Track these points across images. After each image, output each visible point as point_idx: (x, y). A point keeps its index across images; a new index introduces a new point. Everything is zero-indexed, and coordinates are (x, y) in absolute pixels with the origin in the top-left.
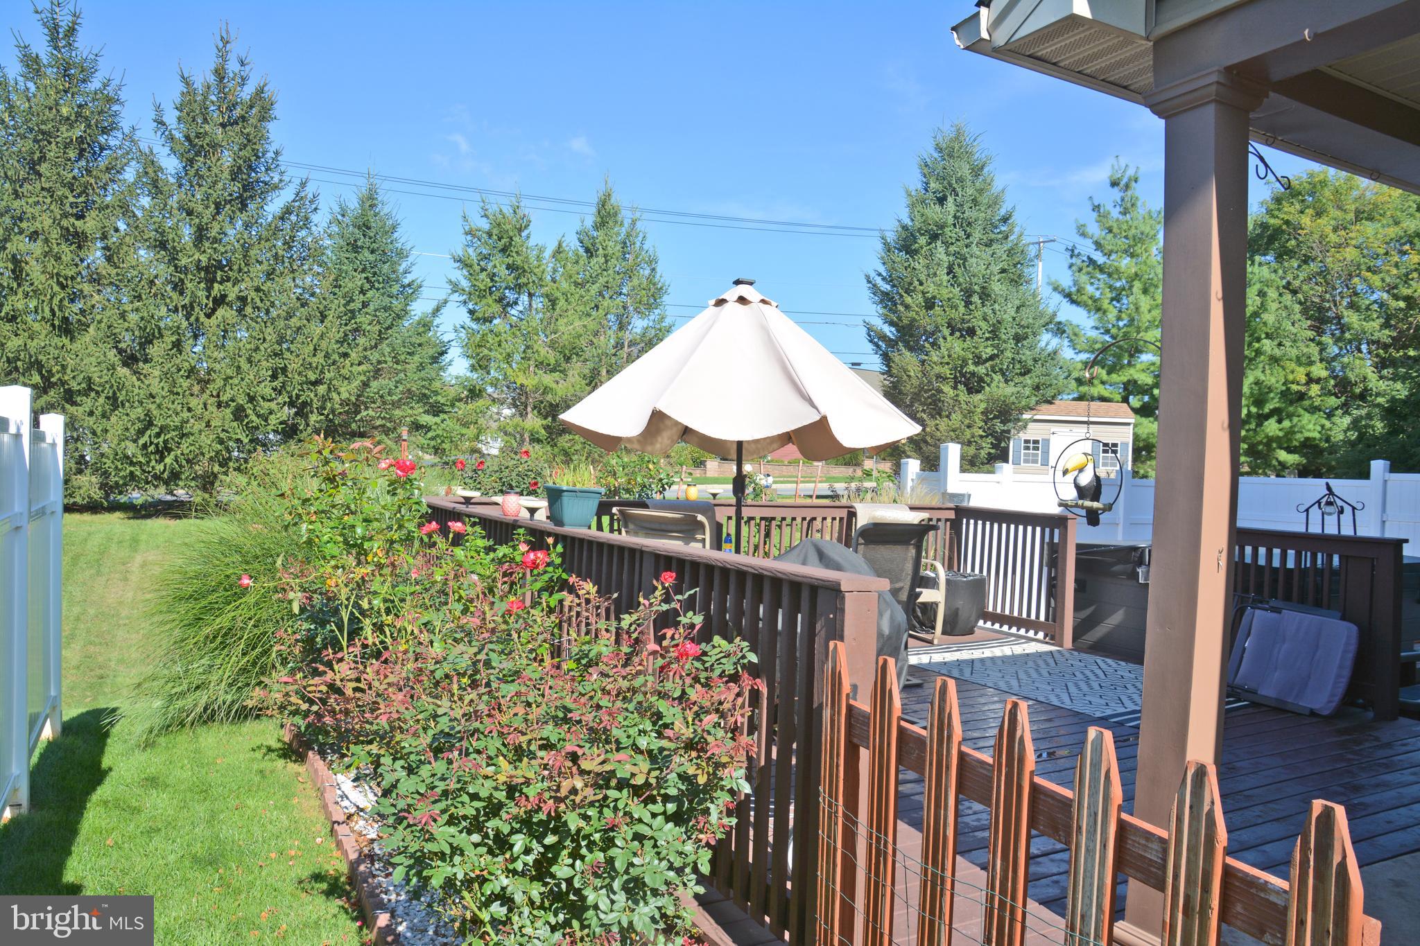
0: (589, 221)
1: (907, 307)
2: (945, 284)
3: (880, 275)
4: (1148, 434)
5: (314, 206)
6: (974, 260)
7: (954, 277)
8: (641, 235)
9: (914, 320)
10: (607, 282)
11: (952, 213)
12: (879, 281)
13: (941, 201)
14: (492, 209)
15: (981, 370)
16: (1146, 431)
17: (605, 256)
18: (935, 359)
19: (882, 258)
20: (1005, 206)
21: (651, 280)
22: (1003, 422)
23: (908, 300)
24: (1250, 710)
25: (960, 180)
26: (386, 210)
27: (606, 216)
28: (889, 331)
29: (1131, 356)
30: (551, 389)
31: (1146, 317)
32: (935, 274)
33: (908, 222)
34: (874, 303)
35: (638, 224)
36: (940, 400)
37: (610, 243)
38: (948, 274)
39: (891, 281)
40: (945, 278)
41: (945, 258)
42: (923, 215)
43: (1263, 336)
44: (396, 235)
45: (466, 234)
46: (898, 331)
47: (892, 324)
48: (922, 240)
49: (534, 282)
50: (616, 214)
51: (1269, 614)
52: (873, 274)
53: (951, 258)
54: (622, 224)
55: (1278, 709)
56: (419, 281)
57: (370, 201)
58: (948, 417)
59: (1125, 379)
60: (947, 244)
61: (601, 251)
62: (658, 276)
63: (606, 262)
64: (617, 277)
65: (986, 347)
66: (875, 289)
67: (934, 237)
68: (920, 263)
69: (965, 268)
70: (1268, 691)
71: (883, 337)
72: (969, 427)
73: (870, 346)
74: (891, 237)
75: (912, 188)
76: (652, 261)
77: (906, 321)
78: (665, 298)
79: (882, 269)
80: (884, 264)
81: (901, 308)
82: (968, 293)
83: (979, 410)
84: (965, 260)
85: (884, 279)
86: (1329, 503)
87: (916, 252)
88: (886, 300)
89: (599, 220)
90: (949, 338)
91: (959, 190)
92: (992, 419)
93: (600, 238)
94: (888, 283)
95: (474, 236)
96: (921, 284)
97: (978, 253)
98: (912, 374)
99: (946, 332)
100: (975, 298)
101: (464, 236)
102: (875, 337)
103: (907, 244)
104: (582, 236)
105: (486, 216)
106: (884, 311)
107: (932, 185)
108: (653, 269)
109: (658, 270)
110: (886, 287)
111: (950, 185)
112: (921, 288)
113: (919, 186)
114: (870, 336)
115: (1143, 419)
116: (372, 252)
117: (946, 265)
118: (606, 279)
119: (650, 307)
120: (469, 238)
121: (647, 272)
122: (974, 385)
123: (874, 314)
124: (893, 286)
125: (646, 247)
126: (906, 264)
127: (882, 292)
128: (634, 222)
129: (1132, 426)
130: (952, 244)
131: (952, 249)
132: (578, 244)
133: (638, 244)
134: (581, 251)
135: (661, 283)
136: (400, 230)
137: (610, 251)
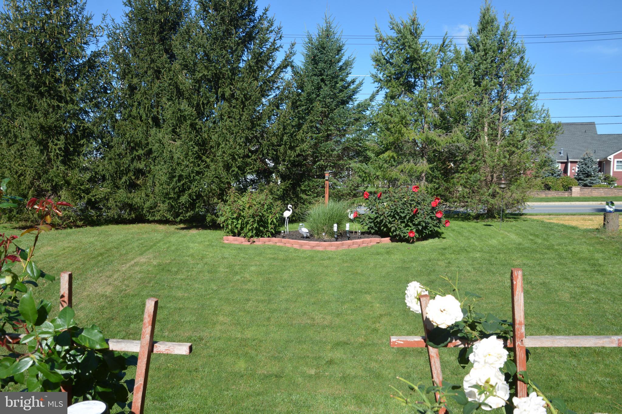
0: (475, 30)
8: (512, 34)
10: (486, 68)
17: (485, 50)
21: (520, 65)
26: (337, 37)
27: (486, 25)
30: (435, 141)
35: (509, 27)
37: (488, 41)
44: (342, 51)
45: (379, 41)
49: (423, 67)
50: (493, 22)
54: (498, 28)
57: (327, 33)
61: (481, 47)
62: (525, 61)
63: (486, 54)
64: (495, 65)
76: (521, 52)
78: (531, 76)
89: (481, 27)
93: (482, 39)
95: (383, 41)
105: (393, 28)
108: (522, 58)
109: (526, 57)
118: (485, 66)
119: (519, 84)
120: (380, 43)
121: (517, 60)
125: (515, 42)
128: (506, 26)
132: (468, 46)
133: (510, 41)
134: (470, 50)
135: (527, 66)
136: (345, 48)
137: (488, 46)
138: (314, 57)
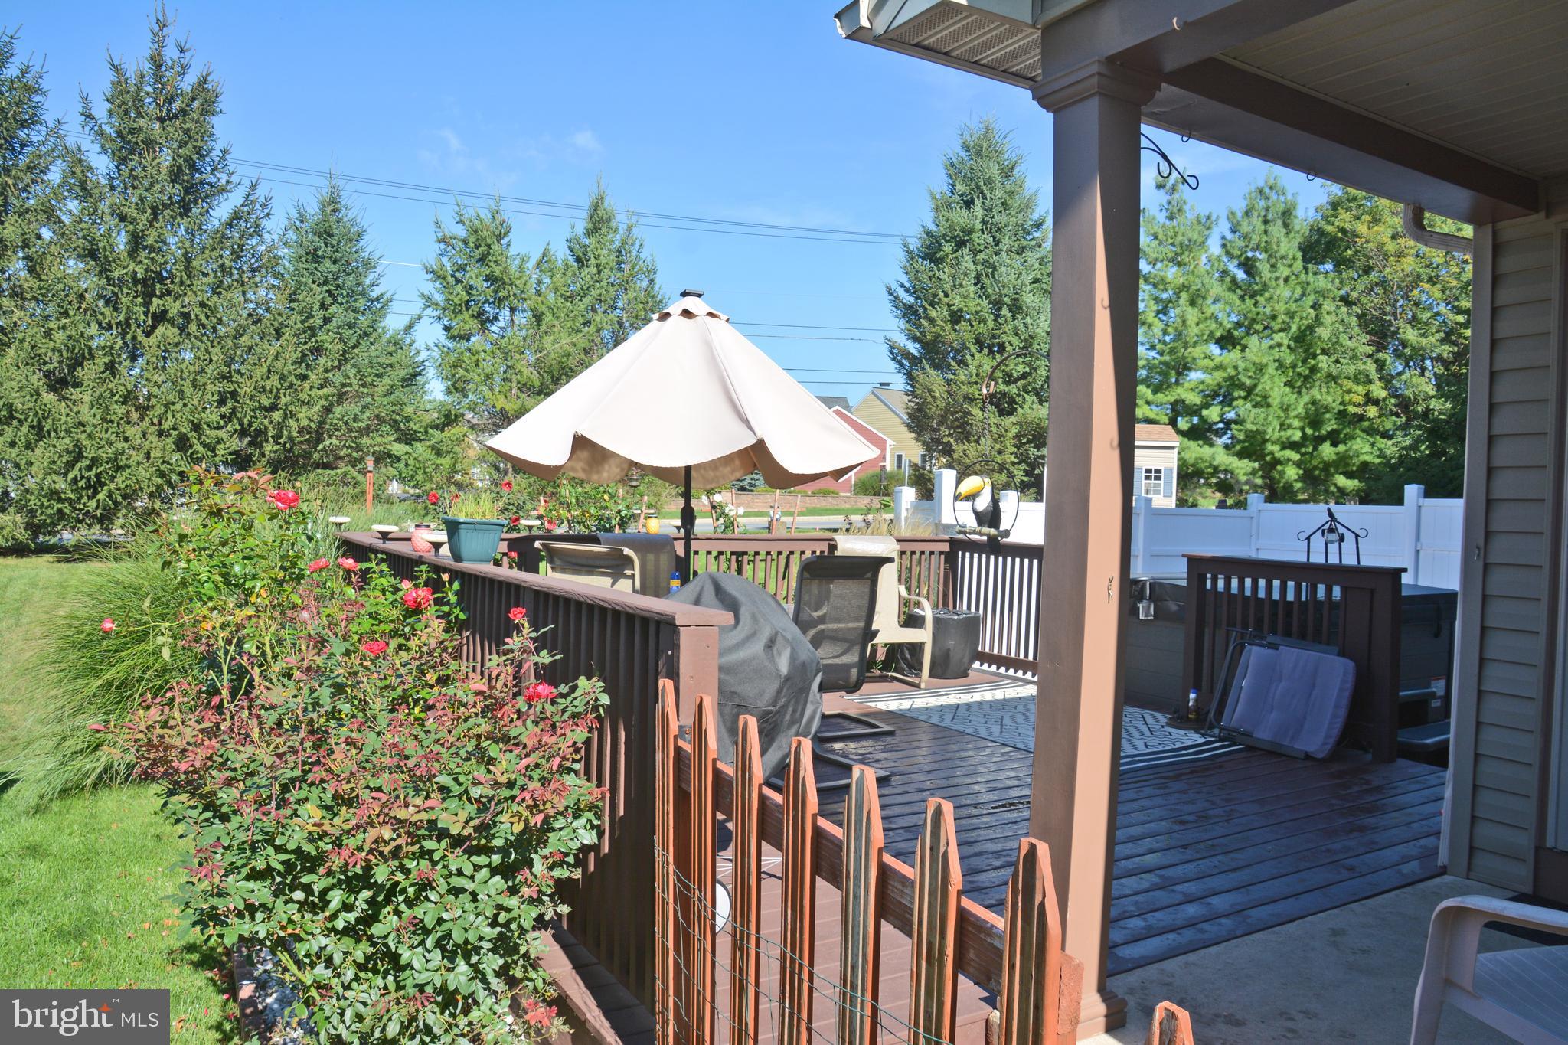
0: (581, 227)
1: (932, 321)
2: (972, 295)
3: (902, 286)
4: (1196, 459)
5: (266, 211)
6: (1003, 269)
7: (982, 288)
8: (638, 243)
9: (938, 336)
10: (600, 295)
11: (980, 217)
12: (901, 292)
13: (968, 204)
14: (469, 213)
15: (1012, 389)
16: (1194, 456)
17: (598, 266)
18: (963, 378)
19: (904, 267)
20: (1037, 210)
21: (648, 292)
22: (1037, 447)
23: (933, 313)
24: (1243, 754)
25: (989, 182)
26: (350, 216)
27: (598, 223)
28: (913, 348)
29: (1179, 374)
31: (1193, 330)
32: (961, 285)
33: (933, 228)
34: (896, 317)
35: (635, 231)
36: (968, 423)
37: (604, 252)
38: (976, 284)
39: (915, 293)
40: (972, 288)
41: (973, 267)
42: (948, 220)
43: (1319, 351)
44: (362, 243)
45: (440, 241)
46: (923, 348)
47: (915, 339)
48: (948, 248)
49: (514, 295)
50: (609, 220)
51: (1267, 651)
52: (894, 286)
53: (979, 268)
54: (616, 230)
55: (1274, 753)
56: (389, 294)
57: (332, 204)
58: (977, 441)
59: (1172, 399)
60: (975, 252)
61: (593, 261)
62: (657, 287)
63: (599, 272)
64: (611, 289)
65: (1016, 365)
66: (897, 301)
67: (961, 244)
68: (945, 273)
69: (994, 277)
70: (1264, 734)
71: (907, 354)
72: (1000, 452)
73: (893, 365)
74: (914, 244)
75: (937, 191)
76: (650, 271)
77: (929, 337)
79: (905, 280)
80: (907, 273)
81: (924, 322)
82: (997, 305)
83: (1011, 434)
84: (994, 268)
85: (907, 290)
86: (1331, 531)
87: (942, 260)
88: (910, 313)
89: (590, 226)
90: (977, 355)
91: (987, 192)
92: (1025, 444)
93: (592, 246)
94: (911, 295)
95: (448, 244)
96: (947, 296)
97: (1008, 261)
98: (937, 394)
99: (973, 349)
100: (1005, 311)
101: (437, 244)
102: (898, 355)
103: (931, 252)
104: (572, 244)
105: (461, 222)
106: (908, 326)
107: (958, 187)
108: (652, 281)
109: (658, 281)
110: (909, 299)
111: (978, 187)
112: (946, 300)
113: (945, 188)
114: (892, 353)
115: (1191, 442)
116: (335, 262)
117: (974, 274)
118: (598, 292)
120: (442, 246)
121: (645, 284)
122: (1005, 405)
123: (896, 330)
124: (917, 298)
125: (643, 256)
126: (930, 274)
127: (905, 305)
128: (629, 229)
129: (1176, 450)
130: (981, 251)
131: (981, 257)
132: (568, 252)
133: (634, 253)
134: (572, 261)
135: (659, 297)
136: (366, 238)
137: (603, 260)
138: (315, 250)
